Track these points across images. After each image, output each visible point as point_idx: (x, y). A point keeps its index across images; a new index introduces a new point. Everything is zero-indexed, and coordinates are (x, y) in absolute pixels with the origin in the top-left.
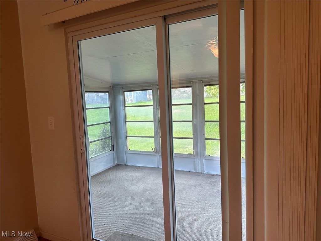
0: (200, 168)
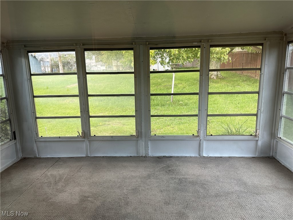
0: (144, 151)
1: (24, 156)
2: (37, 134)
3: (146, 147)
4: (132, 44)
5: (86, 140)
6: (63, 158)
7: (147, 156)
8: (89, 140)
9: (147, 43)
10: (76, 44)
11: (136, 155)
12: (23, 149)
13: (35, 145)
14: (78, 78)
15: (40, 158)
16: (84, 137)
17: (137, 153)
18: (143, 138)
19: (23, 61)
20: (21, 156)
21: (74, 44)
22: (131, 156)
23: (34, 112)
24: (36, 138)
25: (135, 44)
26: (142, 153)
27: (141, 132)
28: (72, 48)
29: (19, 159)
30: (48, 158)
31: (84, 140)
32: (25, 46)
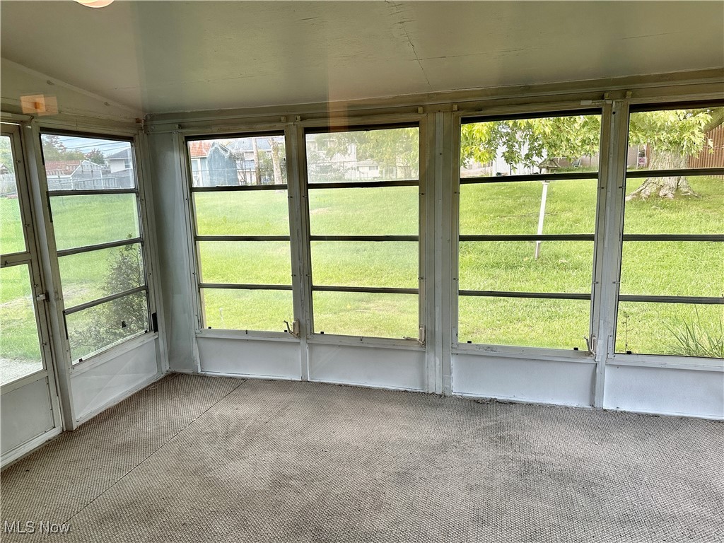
0: (439, 382)
1: (173, 370)
2: (201, 322)
3: (446, 371)
4: (417, 111)
5: (303, 342)
6: (252, 379)
7: (448, 394)
8: (309, 341)
9: (455, 107)
10: (287, 118)
11: (418, 389)
12: (172, 355)
13: (195, 345)
14: (290, 197)
15: (204, 377)
16: (299, 336)
17: (423, 384)
18: (438, 349)
19: (176, 158)
20: (166, 368)
21: (283, 118)
22: (405, 391)
23: (197, 273)
24: (198, 331)
25: (424, 112)
26: (435, 385)
27: (433, 334)
28: (278, 127)
29: (162, 376)
30: (221, 377)
31: (298, 341)
32: (181, 126)
